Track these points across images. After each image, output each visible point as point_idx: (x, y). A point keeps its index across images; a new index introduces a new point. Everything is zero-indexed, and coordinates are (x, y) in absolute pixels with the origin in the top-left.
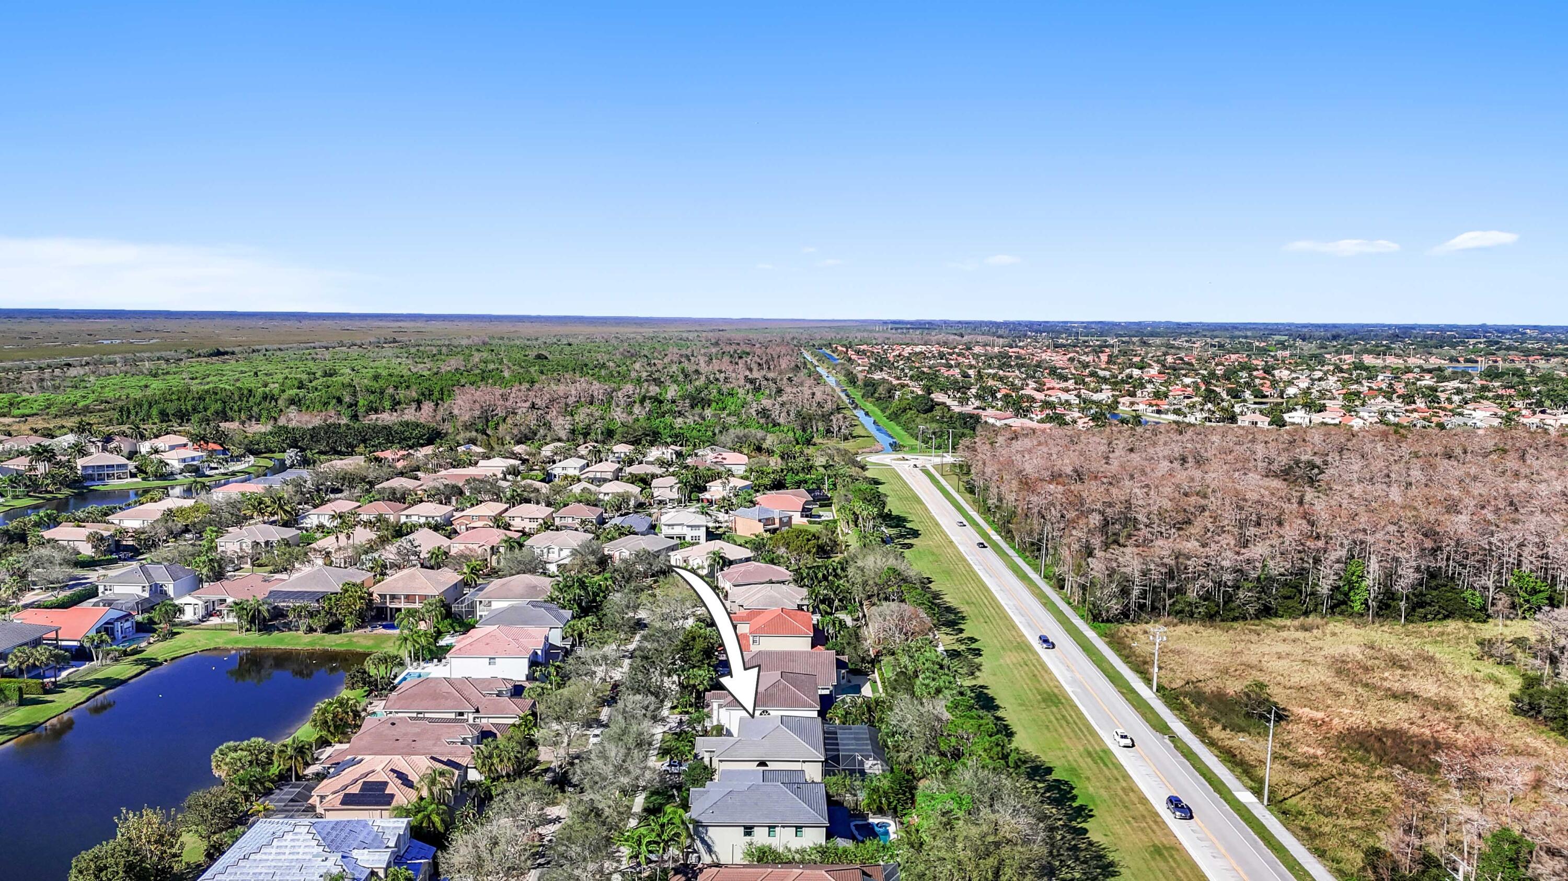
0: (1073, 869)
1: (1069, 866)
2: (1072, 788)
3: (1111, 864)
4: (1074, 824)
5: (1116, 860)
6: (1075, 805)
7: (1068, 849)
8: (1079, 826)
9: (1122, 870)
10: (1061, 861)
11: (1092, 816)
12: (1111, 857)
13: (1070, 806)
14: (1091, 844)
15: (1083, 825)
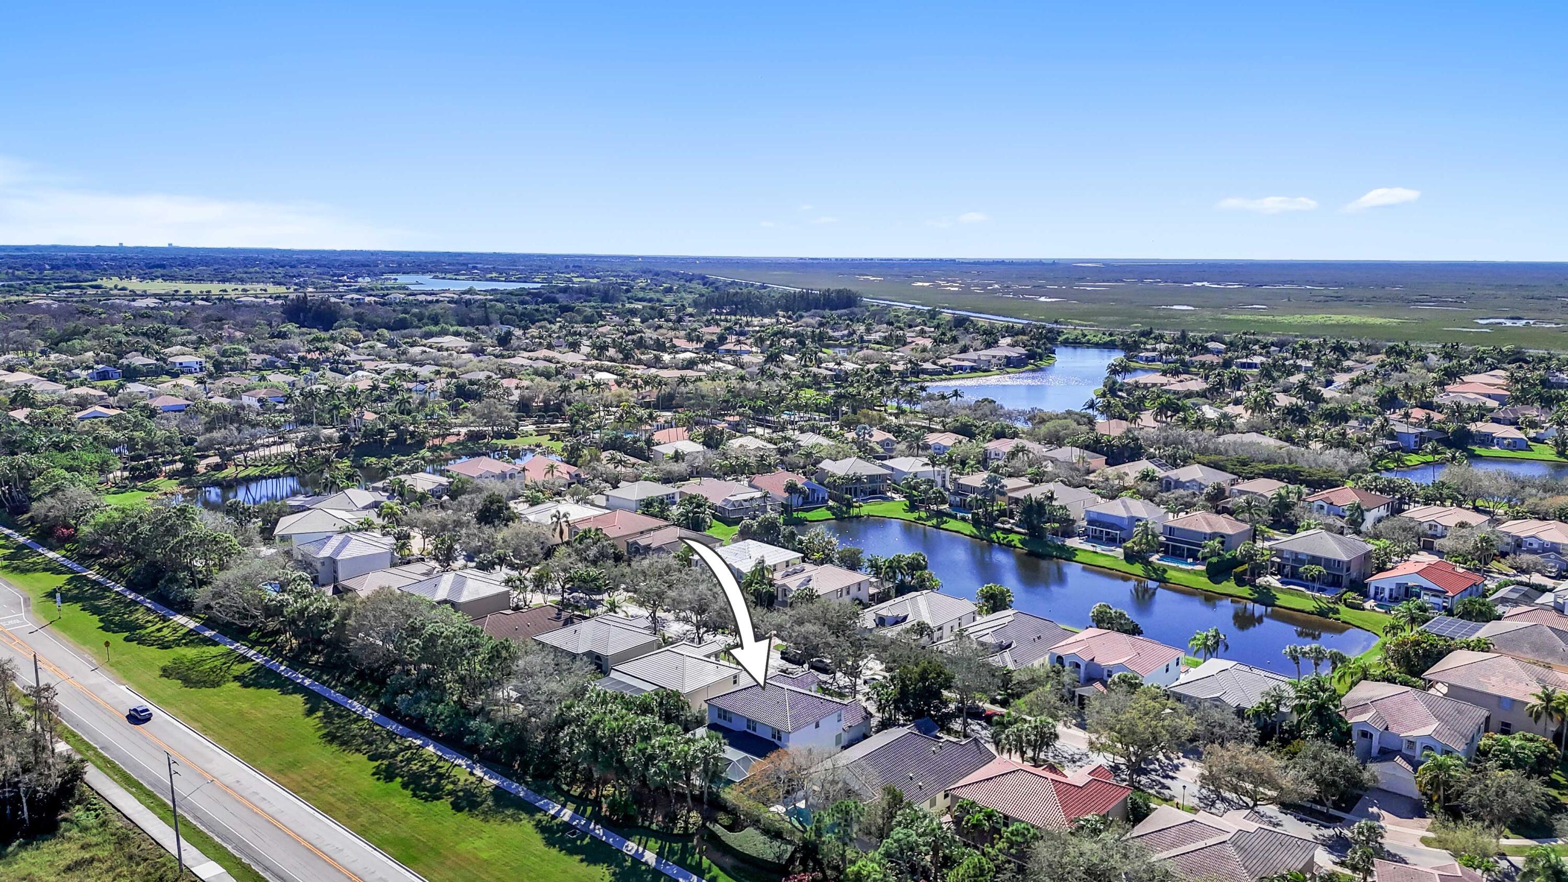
0: (361, 729)
1: (365, 729)
2: (415, 795)
3: (331, 742)
4: (386, 762)
5: (328, 746)
6: (399, 779)
7: (375, 741)
8: (379, 762)
9: (319, 741)
10: (374, 730)
11: (374, 774)
12: (335, 747)
13: (402, 776)
14: (358, 750)
15: (377, 764)
